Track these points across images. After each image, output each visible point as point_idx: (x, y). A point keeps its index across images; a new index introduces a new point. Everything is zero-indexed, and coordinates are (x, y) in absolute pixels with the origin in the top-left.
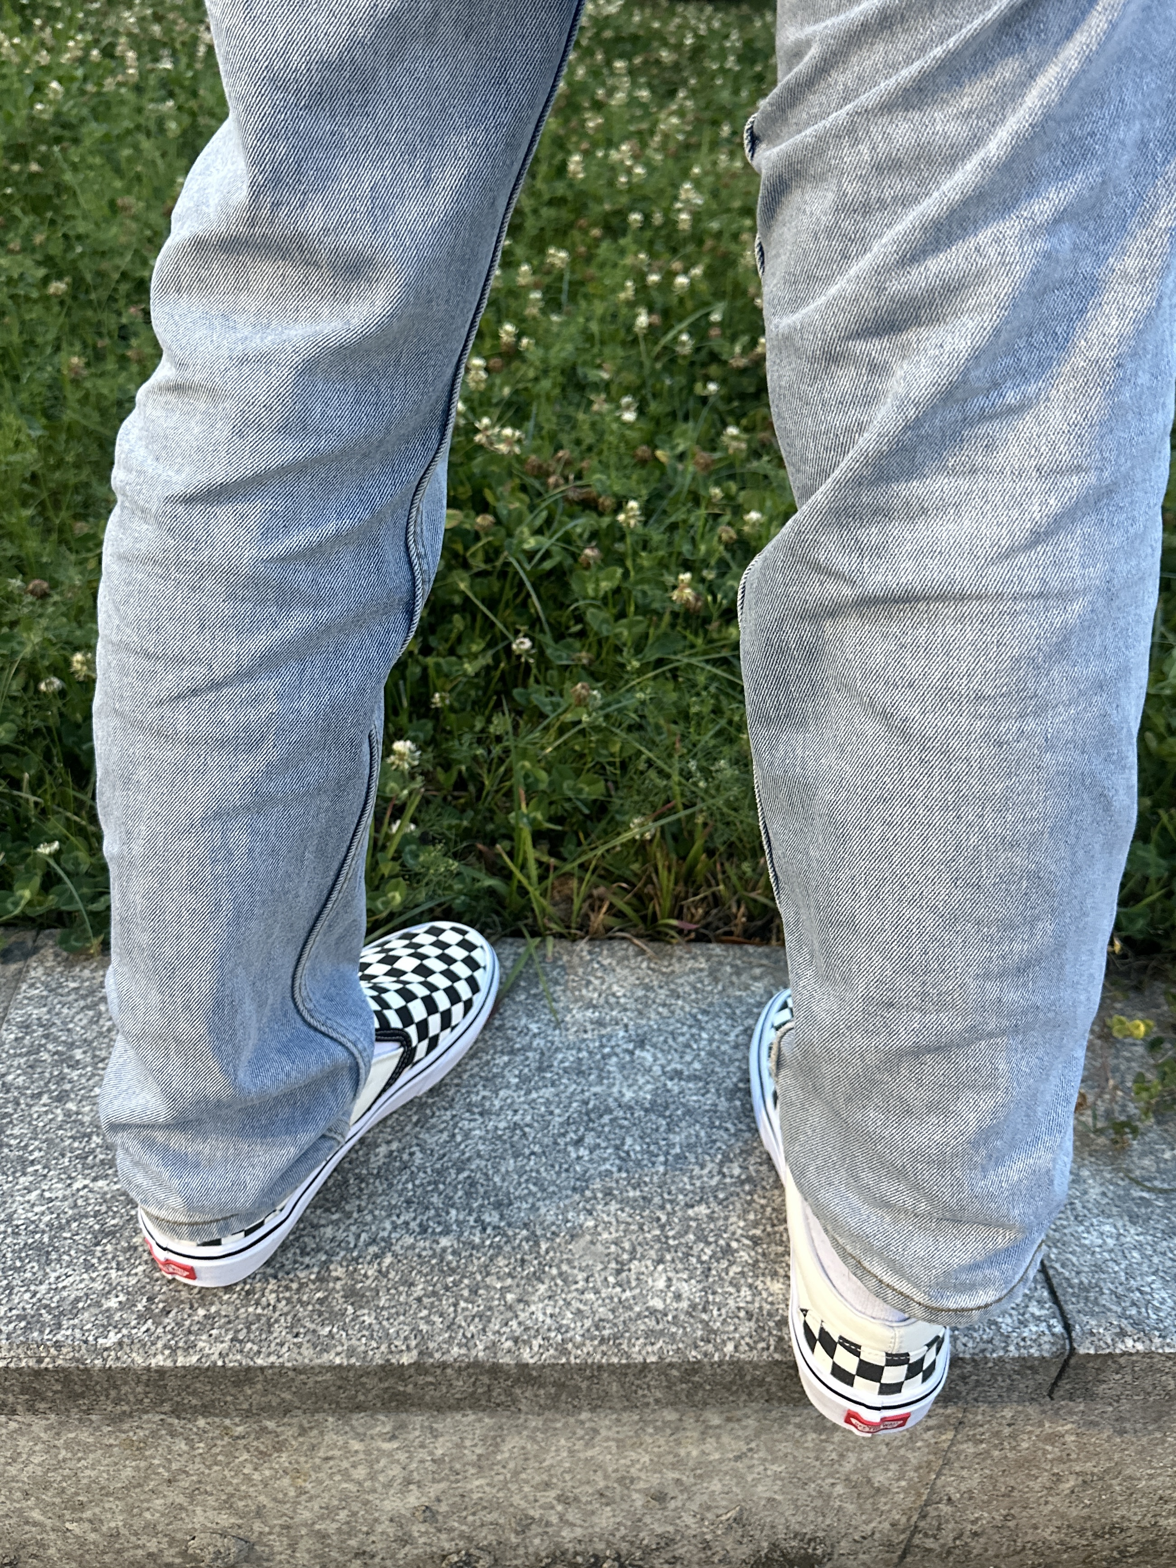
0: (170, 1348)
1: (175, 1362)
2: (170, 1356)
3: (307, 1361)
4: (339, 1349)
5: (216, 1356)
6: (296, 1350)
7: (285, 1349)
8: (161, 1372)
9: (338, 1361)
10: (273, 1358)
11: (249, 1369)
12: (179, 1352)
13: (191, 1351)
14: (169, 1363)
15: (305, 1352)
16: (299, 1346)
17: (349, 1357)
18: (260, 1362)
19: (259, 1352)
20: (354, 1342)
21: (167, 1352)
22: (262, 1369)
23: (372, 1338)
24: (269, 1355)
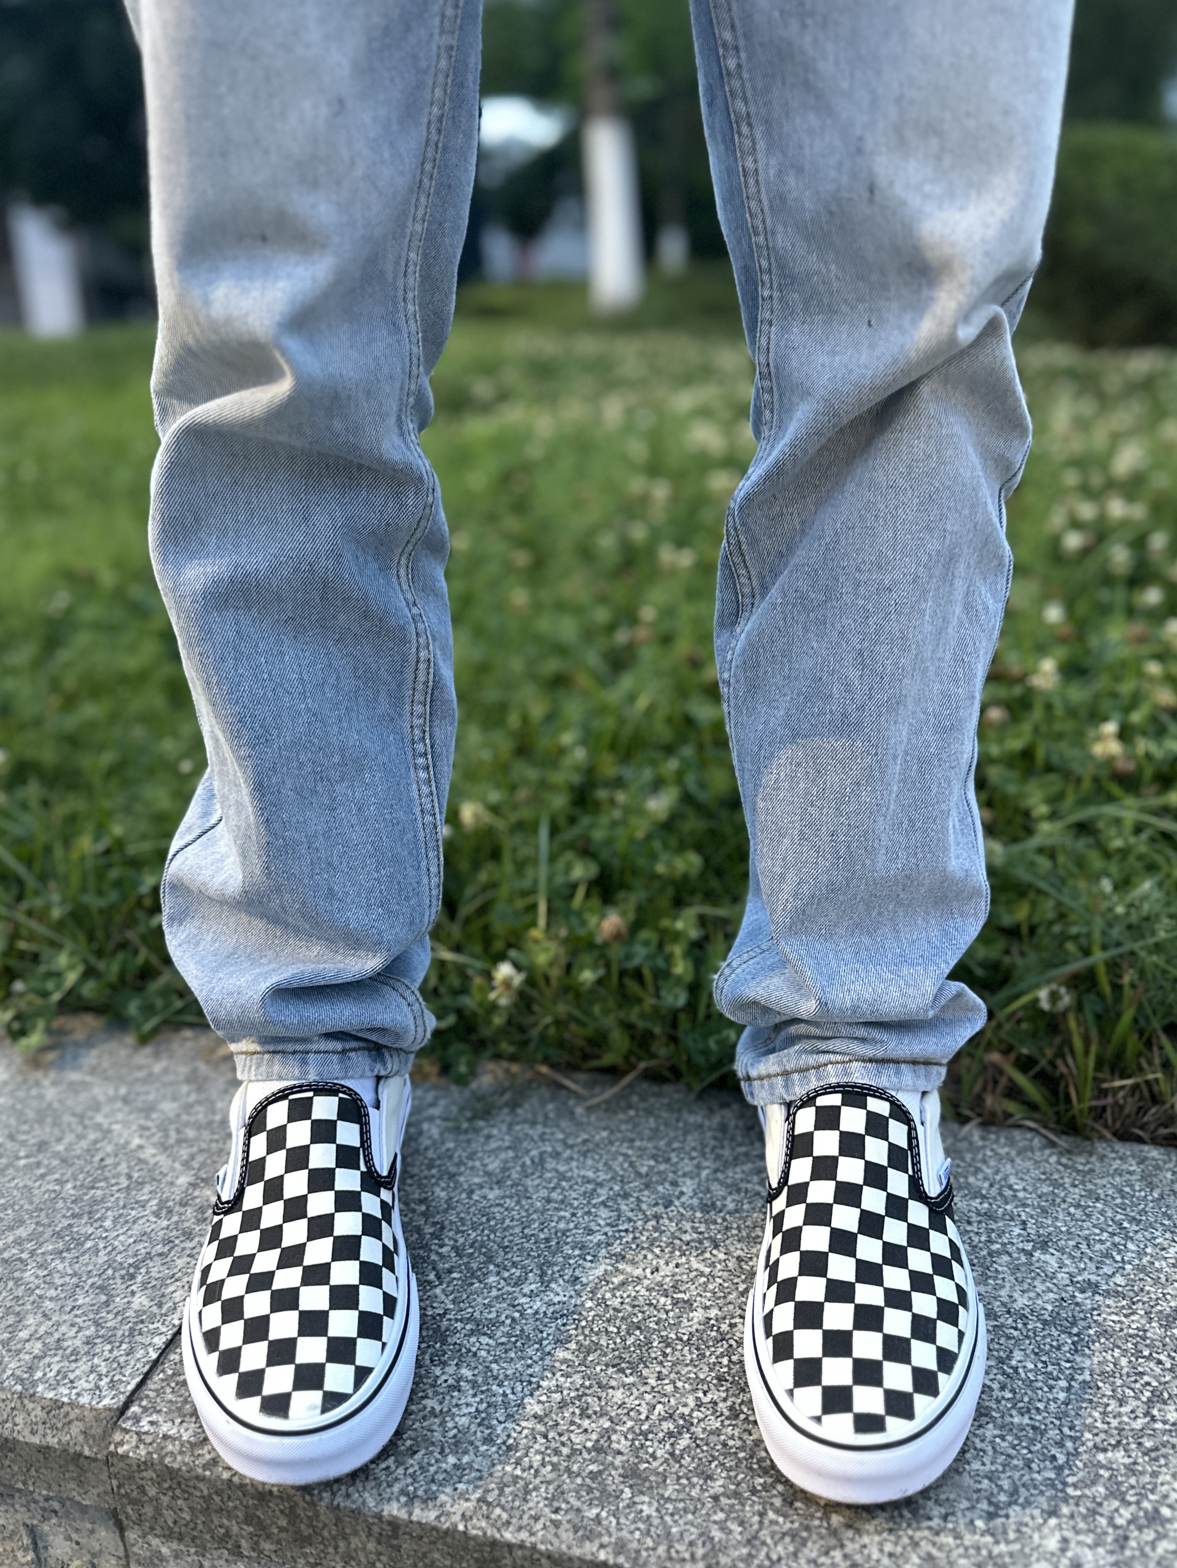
0: (407, 1494)
1: (410, 1514)
2: (406, 1505)
3: (564, 1547)
4: (605, 1539)
5: (457, 1518)
6: (552, 1530)
7: (539, 1526)
8: (394, 1524)
9: (602, 1556)
10: (524, 1535)
11: (494, 1543)
12: (417, 1503)
13: (430, 1504)
14: (403, 1515)
15: (564, 1535)
16: (556, 1524)
17: (617, 1554)
18: (508, 1536)
19: (508, 1523)
20: (625, 1534)
21: (403, 1499)
22: (510, 1546)
23: (648, 1533)
24: (520, 1528)
